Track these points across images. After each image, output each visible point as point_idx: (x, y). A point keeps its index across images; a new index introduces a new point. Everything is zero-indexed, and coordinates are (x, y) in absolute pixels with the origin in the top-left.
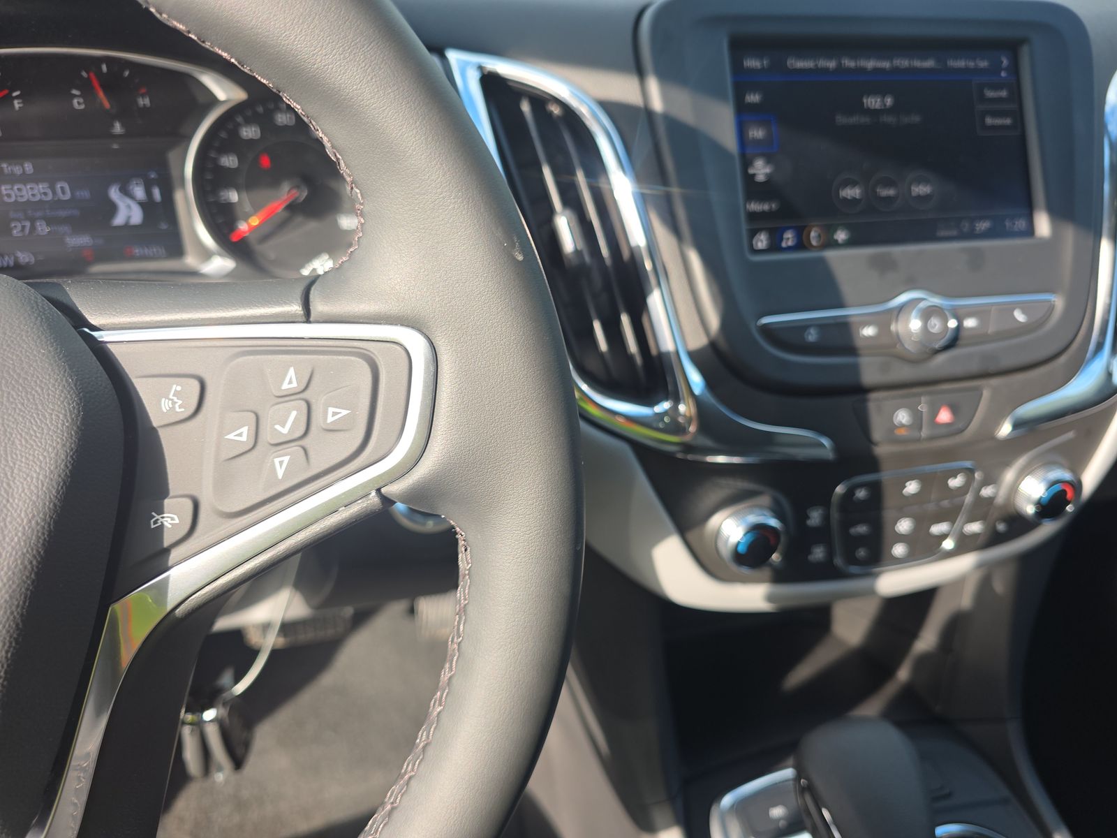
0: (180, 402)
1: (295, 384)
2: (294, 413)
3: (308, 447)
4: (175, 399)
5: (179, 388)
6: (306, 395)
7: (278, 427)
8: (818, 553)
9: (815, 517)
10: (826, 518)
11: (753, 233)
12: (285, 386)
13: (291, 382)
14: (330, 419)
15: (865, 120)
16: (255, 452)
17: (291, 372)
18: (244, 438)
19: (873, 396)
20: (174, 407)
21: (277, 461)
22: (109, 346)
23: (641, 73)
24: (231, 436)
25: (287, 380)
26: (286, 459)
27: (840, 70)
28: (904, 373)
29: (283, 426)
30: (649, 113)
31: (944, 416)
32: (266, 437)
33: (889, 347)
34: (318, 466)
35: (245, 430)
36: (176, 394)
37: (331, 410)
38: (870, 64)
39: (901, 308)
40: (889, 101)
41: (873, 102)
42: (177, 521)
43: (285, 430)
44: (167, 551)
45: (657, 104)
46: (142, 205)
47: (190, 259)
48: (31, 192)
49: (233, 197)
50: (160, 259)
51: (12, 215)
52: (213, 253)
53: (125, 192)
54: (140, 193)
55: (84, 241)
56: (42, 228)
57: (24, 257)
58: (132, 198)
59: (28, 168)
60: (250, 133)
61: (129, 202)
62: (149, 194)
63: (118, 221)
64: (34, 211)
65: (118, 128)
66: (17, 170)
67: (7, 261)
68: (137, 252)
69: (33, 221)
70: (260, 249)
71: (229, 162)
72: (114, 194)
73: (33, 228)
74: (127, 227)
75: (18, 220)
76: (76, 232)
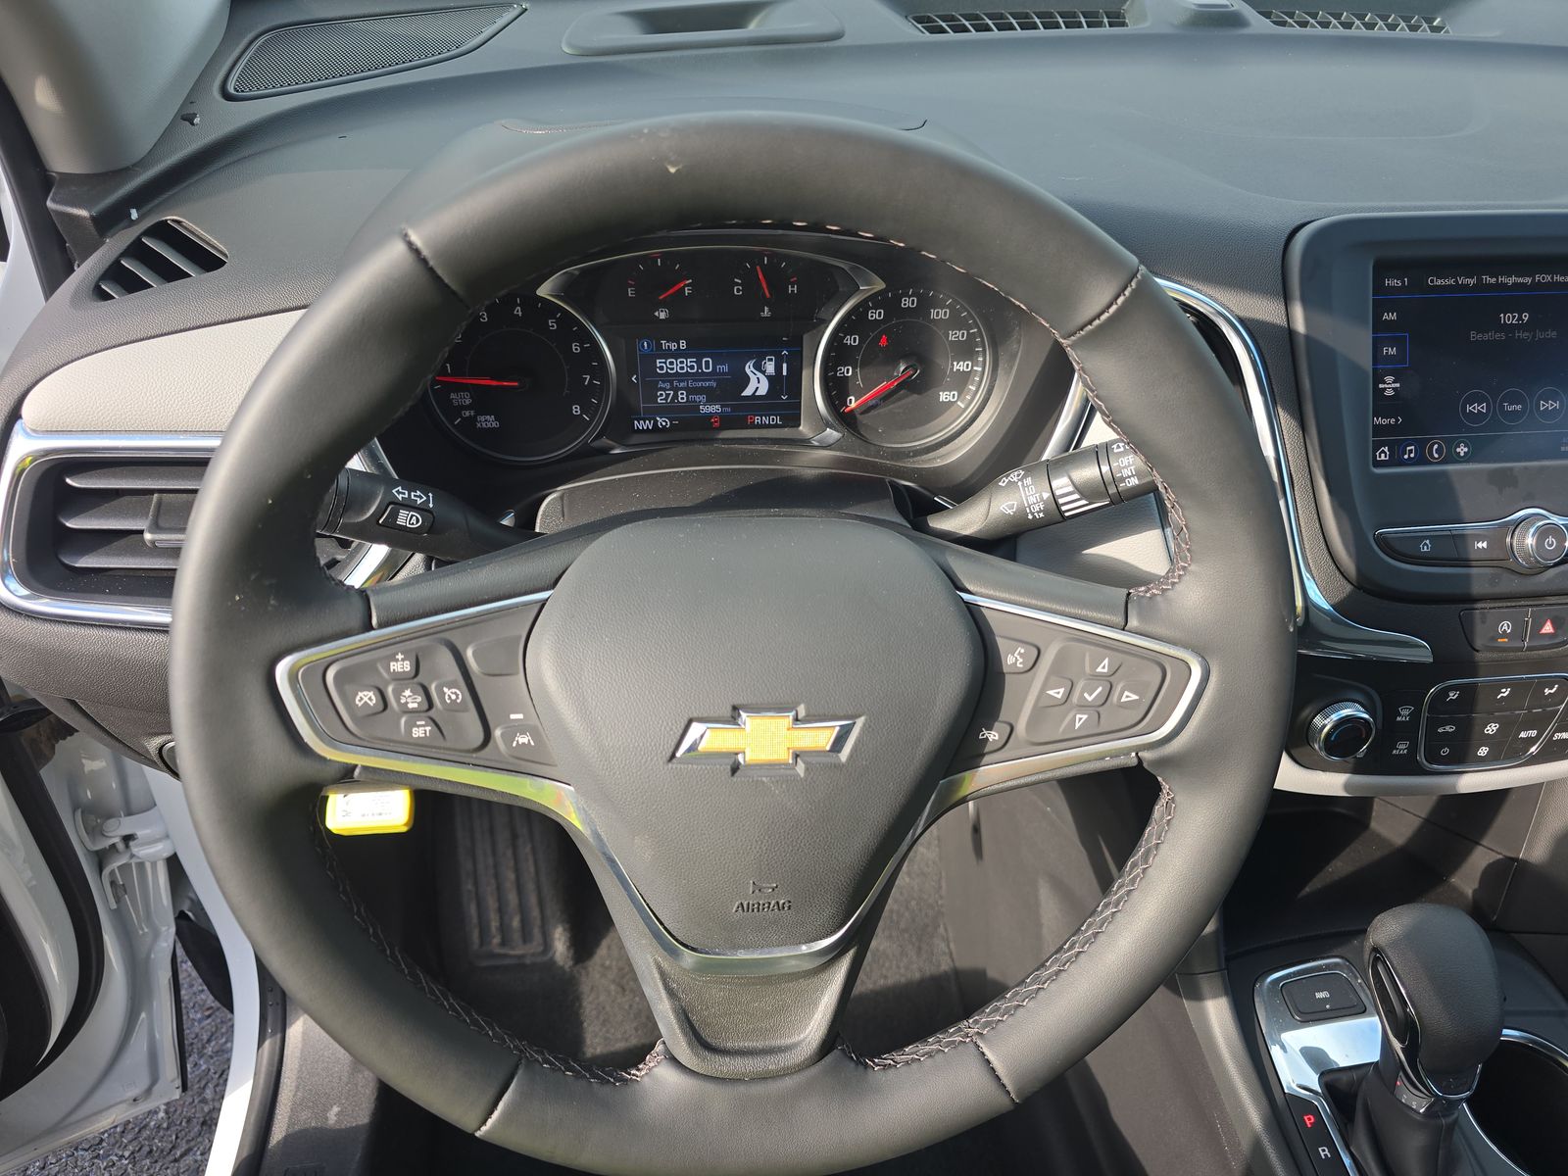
0: (1021, 660)
1: (1106, 670)
2: (1100, 689)
3: (1101, 713)
4: (1018, 657)
5: (1022, 651)
6: (1112, 679)
7: (1086, 695)
8: (1402, 748)
9: (1405, 714)
10: (1415, 716)
11: (1377, 446)
12: (1099, 670)
13: (1103, 668)
14: (1124, 699)
15: (1500, 336)
16: (1063, 707)
17: (1106, 661)
18: (1059, 696)
19: (1479, 605)
20: (1016, 663)
21: (1078, 716)
22: (983, 609)
23: (1287, 299)
24: (1051, 692)
25: (1102, 665)
26: (1085, 717)
27: (1480, 286)
28: (1514, 585)
29: (1090, 695)
30: (1291, 332)
31: (1548, 628)
32: (1075, 699)
33: (1503, 561)
34: (1104, 728)
35: (1062, 690)
36: (1019, 653)
37: (1126, 693)
38: (1511, 280)
39: (1518, 523)
40: (1526, 317)
41: (1509, 318)
42: (997, 738)
43: (1090, 699)
44: (983, 755)
45: (1300, 326)
46: (769, 378)
47: (804, 429)
48: (680, 365)
49: (848, 371)
50: (776, 426)
51: (661, 385)
52: (828, 425)
53: (758, 367)
54: (770, 368)
55: (715, 408)
56: (682, 397)
57: (662, 421)
58: (764, 373)
59: (683, 344)
60: (875, 315)
61: (759, 375)
62: (778, 368)
63: (748, 392)
64: (680, 381)
65: (766, 312)
66: (673, 346)
67: (648, 425)
68: (757, 420)
69: (676, 390)
70: (863, 419)
71: (852, 340)
72: (749, 369)
73: (676, 396)
74: (754, 396)
75: (664, 390)
76: (710, 401)
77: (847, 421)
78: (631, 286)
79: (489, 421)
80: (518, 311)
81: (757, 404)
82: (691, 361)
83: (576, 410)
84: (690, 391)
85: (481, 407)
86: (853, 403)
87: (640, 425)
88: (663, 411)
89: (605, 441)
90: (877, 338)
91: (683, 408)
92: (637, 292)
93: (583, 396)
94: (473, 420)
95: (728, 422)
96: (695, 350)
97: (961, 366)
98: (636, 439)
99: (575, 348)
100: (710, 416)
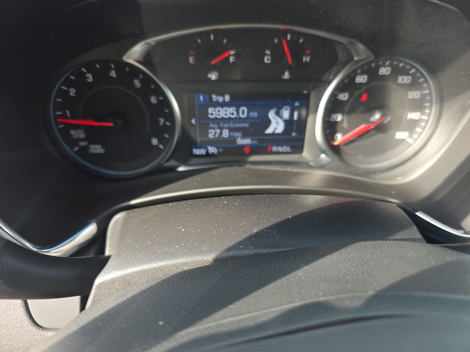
46: (286, 121)
47: (306, 154)
48: (225, 113)
49: (339, 118)
50: (287, 153)
51: (211, 125)
52: (323, 152)
53: (278, 114)
54: (286, 114)
55: (247, 141)
56: (226, 134)
57: (212, 150)
58: (281, 117)
59: (227, 98)
60: (361, 79)
61: (279, 119)
62: (292, 115)
63: (269, 131)
64: (224, 123)
65: (287, 75)
66: (221, 99)
67: (202, 152)
68: (275, 149)
69: (221, 129)
70: (345, 149)
71: (344, 97)
72: (272, 115)
73: (221, 133)
74: (273, 134)
75: (214, 128)
76: (244, 136)
77: (336, 150)
78: (192, 55)
79: (97, 149)
80: (113, 74)
81: (276, 139)
82: (232, 110)
83: (155, 141)
84: (231, 130)
85: (91, 138)
86: (339, 138)
87: (197, 152)
88: (212, 143)
89: (172, 163)
90: (360, 96)
91: (225, 141)
92: (196, 60)
93: (159, 132)
94: (86, 148)
95: (255, 150)
96: (236, 102)
97: (413, 116)
98: (194, 160)
99: (153, 100)
100: (243, 146)
